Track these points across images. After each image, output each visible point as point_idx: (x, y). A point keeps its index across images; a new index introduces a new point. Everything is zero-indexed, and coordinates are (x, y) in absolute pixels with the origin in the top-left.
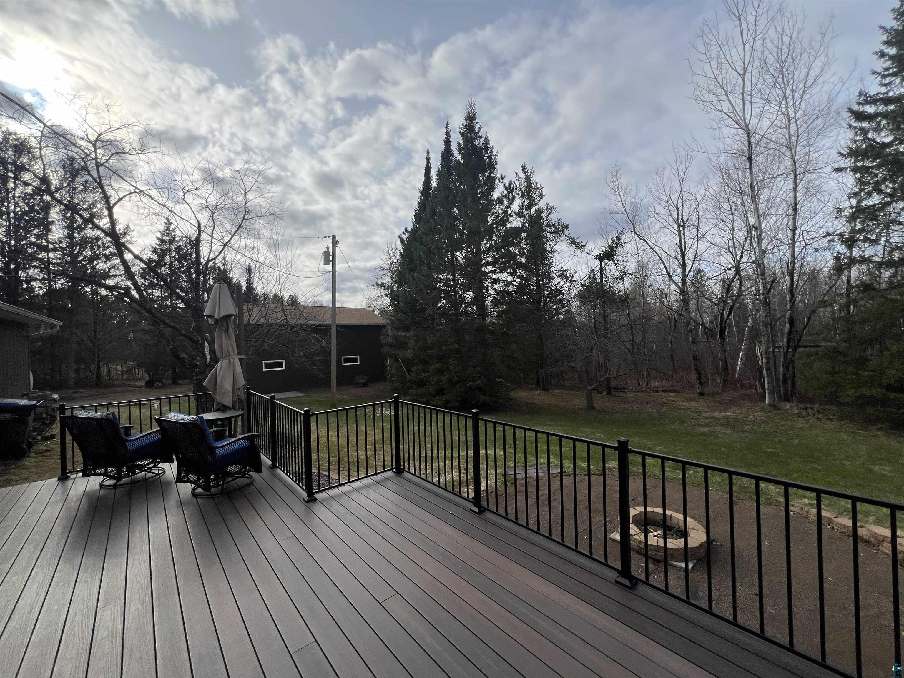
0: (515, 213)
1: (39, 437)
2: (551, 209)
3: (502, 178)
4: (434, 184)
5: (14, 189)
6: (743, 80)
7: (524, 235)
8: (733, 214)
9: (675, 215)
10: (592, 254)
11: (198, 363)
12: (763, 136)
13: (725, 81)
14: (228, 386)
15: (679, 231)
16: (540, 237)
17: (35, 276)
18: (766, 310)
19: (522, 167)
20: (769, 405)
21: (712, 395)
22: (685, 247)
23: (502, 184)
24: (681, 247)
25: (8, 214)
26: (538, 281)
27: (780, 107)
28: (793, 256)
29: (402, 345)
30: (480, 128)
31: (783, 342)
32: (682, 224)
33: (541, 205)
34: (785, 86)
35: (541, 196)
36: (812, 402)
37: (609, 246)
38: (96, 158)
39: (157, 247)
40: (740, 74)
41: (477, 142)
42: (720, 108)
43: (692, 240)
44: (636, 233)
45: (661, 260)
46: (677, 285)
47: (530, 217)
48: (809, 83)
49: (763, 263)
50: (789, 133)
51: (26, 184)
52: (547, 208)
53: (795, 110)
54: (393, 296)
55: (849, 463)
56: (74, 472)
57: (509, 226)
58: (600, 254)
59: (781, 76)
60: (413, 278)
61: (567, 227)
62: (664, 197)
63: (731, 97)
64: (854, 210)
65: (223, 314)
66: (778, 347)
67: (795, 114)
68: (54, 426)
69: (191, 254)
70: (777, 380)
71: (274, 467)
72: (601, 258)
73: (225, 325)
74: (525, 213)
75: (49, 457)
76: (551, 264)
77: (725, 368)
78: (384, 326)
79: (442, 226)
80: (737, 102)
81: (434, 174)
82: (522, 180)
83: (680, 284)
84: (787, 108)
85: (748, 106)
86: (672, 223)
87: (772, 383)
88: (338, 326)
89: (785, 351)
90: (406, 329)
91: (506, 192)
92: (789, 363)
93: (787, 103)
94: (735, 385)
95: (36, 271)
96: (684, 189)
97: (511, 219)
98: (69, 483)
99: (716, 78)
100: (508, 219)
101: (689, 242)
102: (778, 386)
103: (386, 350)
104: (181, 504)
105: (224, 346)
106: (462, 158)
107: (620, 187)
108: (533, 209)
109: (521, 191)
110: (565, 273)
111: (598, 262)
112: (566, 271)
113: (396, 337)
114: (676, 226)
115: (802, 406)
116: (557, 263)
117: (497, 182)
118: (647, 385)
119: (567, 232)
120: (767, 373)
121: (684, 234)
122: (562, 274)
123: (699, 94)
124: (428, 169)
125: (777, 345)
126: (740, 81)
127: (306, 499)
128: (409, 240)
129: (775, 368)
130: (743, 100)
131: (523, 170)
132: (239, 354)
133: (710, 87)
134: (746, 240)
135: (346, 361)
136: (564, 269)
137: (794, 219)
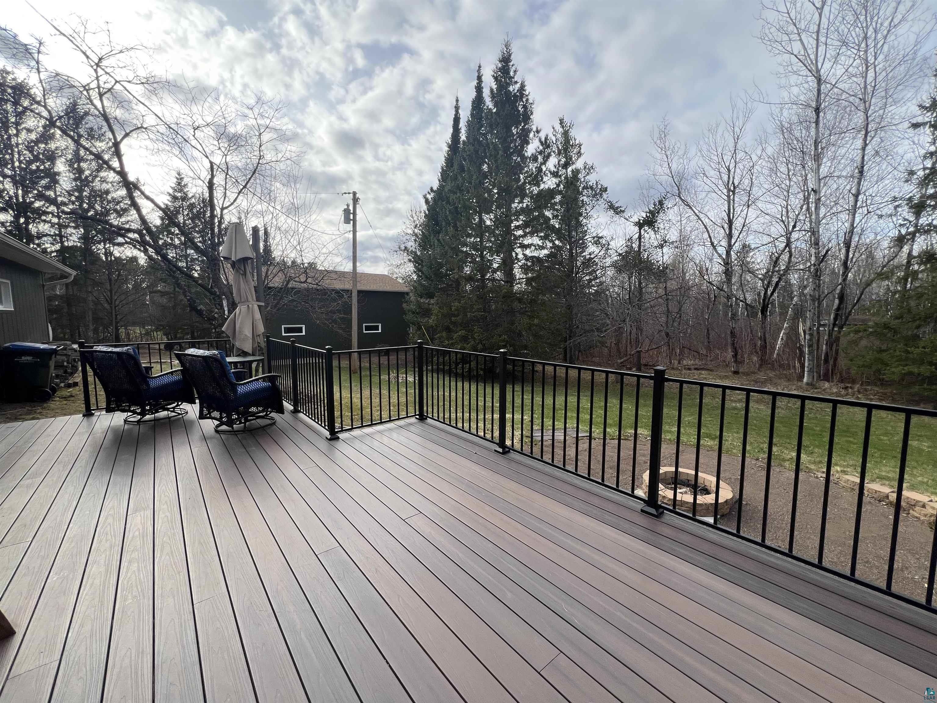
0: (550, 172)
1: (62, 385)
2: (589, 169)
3: (538, 132)
4: (463, 137)
5: (17, 135)
6: (820, 15)
7: (558, 198)
8: (790, 180)
9: (725, 178)
10: (631, 220)
11: (216, 315)
12: (834, 86)
13: (798, 17)
14: (248, 332)
15: (729, 196)
16: (576, 199)
17: (46, 231)
18: (815, 283)
19: (560, 120)
20: (807, 384)
21: (747, 374)
22: (733, 214)
23: (537, 140)
24: (729, 215)
25: (13, 163)
26: (571, 249)
27: (859, 50)
28: (852, 225)
29: (427, 312)
30: (515, 72)
31: (829, 320)
32: (732, 188)
33: (579, 164)
34: (867, 25)
35: (579, 154)
36: (854, 382)
37: (651, 212)
38: (99, 87)
39: (170, 204)
40: (817, 8)
41: (511, 88)
42: (789, 49)
43: (742, 207)
44: (681, 198)
45: (706, 228)
46: (720, 256)
47: (566, 178)
48: (896, 21)
49: (818, 231)
50: (865, 82)
51: (29, 131)
52: (585, 168)
53: (876, 53)
54: (417, 260)
55: (885, 438)
56: (98, 409)
57: (542, 186)
58: (640, 220)
59: (863, 12)
60: (438, 240)
61: (605, 190)
62: (716, 158)
63: (803, 36)
64: (927, 171)
65: (240, 256)
66: (824, 325)
67: (876, 59)
68: (76, 375)
69: (205, 212)
70: (819, 358)
71: (296, 411)
72: (640, 225)
73: (243, 269)
74: (560, 173)
75: (74, 402)
76: (586, 231)
77: (764, 347)
78: (407, 294)
79: (470, 183)
80: (809, 42)
81: (463, 125)
82: (559, 136)
83: (724, 257)
84: (866, 52)
85: (822, 49)
86: (722, 187)
87: (813, 361)
88: (359, 292)
89: (831, 328)
90: (430, 296)
91: (541, 148)
92: (833, 342)
93: (867, 46)
94: (773, 365)
95: (47, 226)
96: (738, 146)
97: (545, 179)
98: (94, 419)
99: (788, 13)
100: (542, 178)
101: (738, 210)
102: (818, 366)
103: (409, 317)
104: (205, 438)
105: (242, 292)
106: (496, 106)
107: (667, 144)
108: (570, 169)
109: (558, 148)
110: (601, 240)
111: (637, 229)
112: (602, 237)
113: (419, 305)
114: (725, 191)
115: (842, 385)
116: (593, 230)
117: (531, 135)
118: (679, 363)
119: (605, 196)
120: (809, 351)
121: (734, 200)
122: (597, 240)
123: (767, 31)
124: (457, 120)
125: (822, 323)
126: (817, 16)
127: (329, 437)
128: (434, 199)
129: (818, 346)
130: (817, 40)
131: (561, 124)
132: (258, 300)
133: (781, 23)
134: (801, 208)
135: (367, 328)
136: (600, 235)
137: (859, 184)
